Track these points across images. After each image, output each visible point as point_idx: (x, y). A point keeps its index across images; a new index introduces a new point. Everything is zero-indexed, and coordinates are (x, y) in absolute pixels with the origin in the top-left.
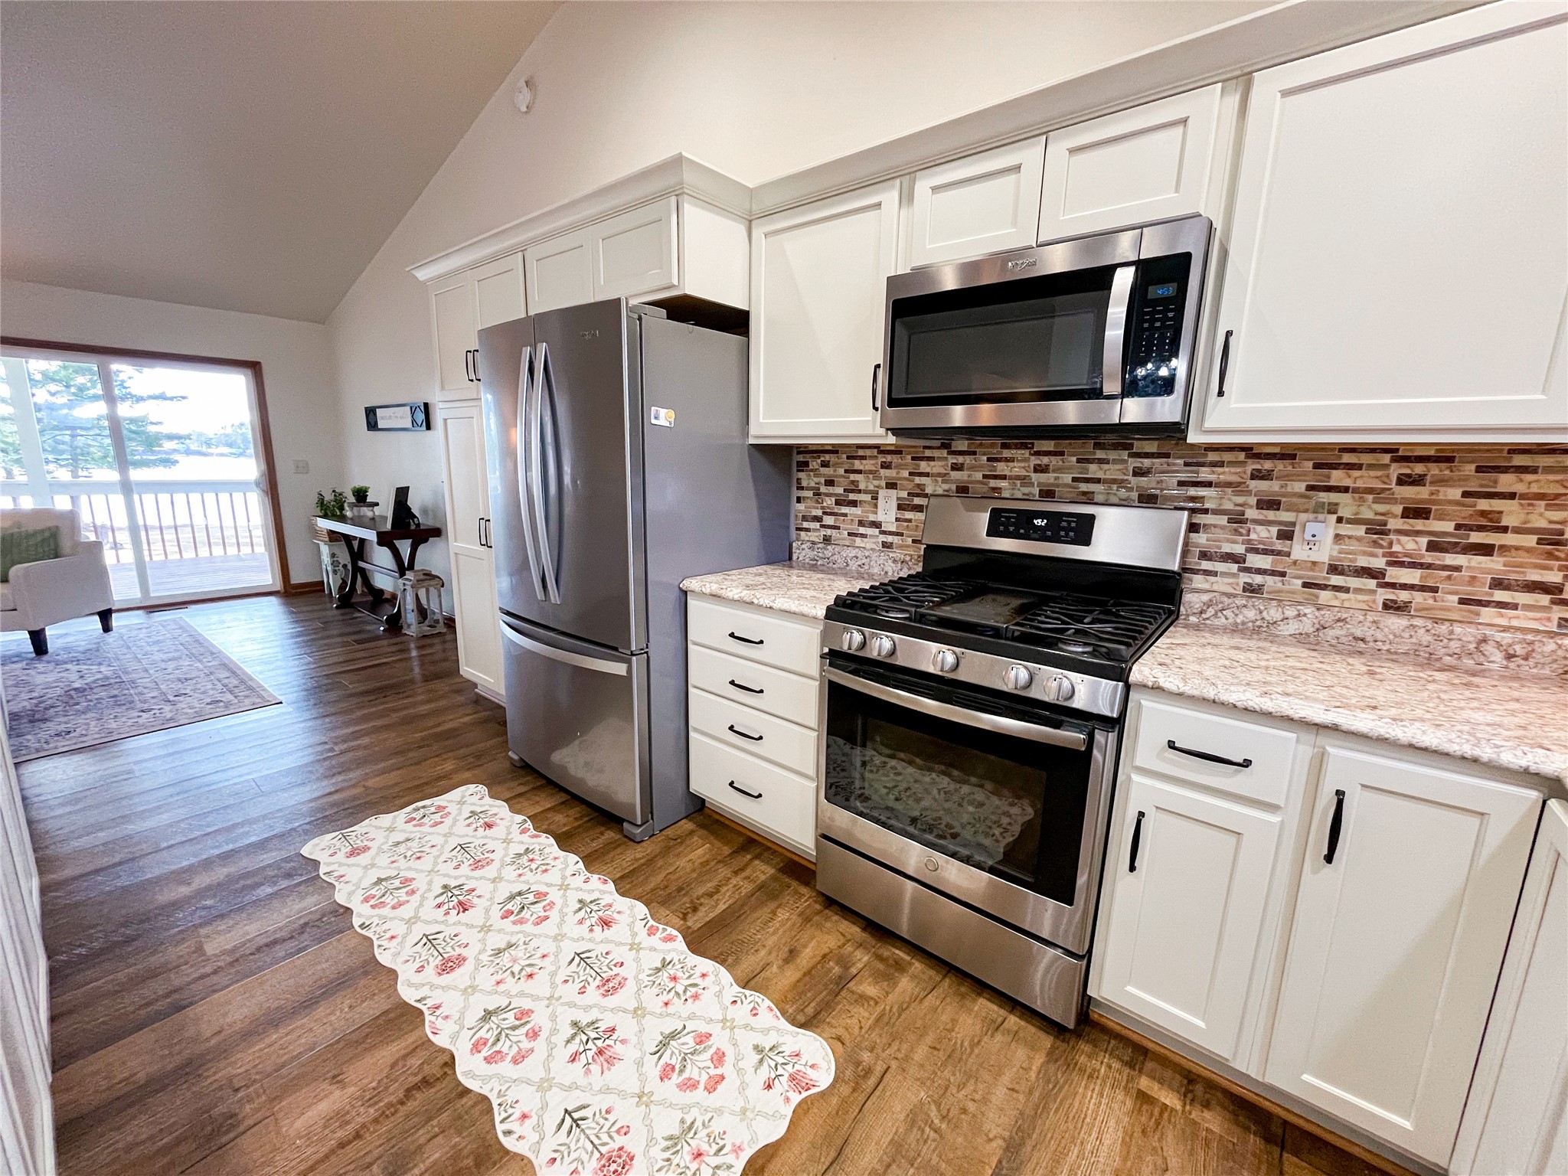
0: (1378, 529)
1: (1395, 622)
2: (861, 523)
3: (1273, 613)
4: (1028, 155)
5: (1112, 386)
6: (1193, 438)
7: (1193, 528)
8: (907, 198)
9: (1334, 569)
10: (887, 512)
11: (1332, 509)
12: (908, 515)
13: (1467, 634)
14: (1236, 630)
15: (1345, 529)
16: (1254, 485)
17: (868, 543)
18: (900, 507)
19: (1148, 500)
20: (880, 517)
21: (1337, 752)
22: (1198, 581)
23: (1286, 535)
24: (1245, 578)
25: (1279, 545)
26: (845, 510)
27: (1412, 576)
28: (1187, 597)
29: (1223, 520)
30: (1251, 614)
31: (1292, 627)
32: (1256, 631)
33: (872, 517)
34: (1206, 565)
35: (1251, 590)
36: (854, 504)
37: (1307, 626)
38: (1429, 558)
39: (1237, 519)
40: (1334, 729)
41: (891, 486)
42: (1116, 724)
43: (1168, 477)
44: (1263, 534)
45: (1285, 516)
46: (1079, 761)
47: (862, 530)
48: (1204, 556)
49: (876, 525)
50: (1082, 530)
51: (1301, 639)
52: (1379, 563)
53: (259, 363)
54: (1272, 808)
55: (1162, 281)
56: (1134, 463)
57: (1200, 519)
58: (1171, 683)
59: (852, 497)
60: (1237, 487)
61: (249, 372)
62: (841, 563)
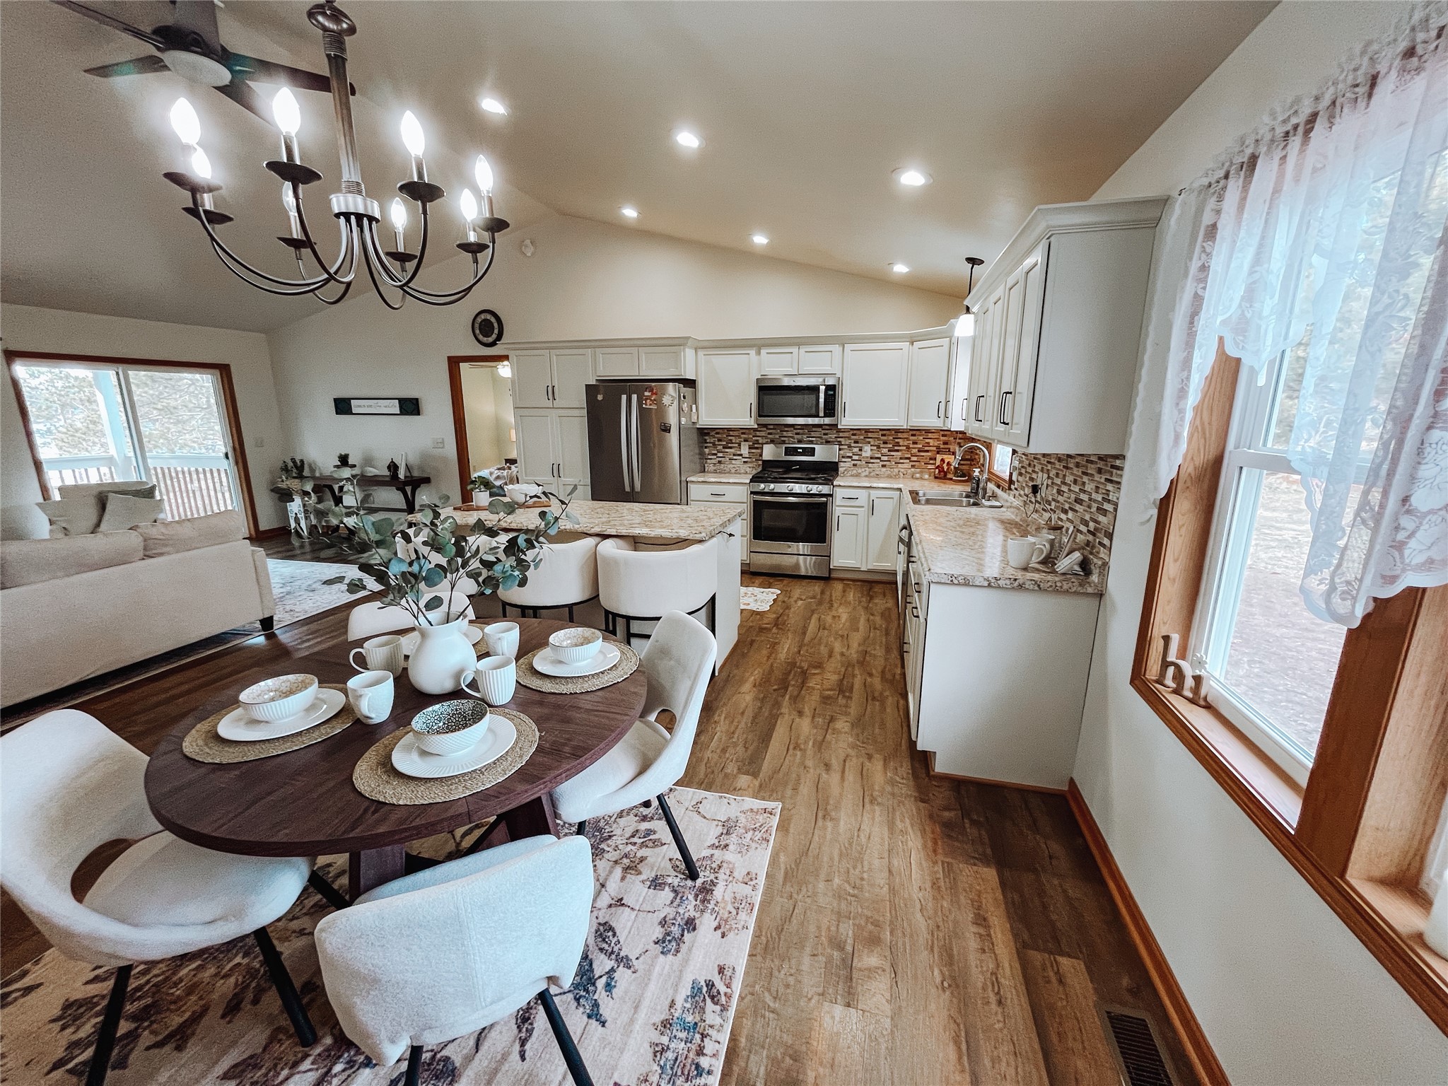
0: (878, 447)
1: (884, 469)
2: (734, 455)
3: (860, 471)
4: (794, 350)
5: (822, 414)
6: (839, 427)
7: (840, 450)
8: (759, 353)
9: (871, 458)
10: (745, 450)
11: (869, 443)
12: (753, 451)
13: (896, 470)
14: (852, 476)
15: (873, 448)
16: (853, 437)
17: (737, 462)
18: (750, 448)
19: (828, 442)
20: (742, 452)
21: (872, 492)
22: (842, 464)
23: (861, 450)
24: (853, 462)
25: (860, 453)
26: (727, 450)
27: (886, 458)
28: (840, 469)
29: (846, 447)
30: (855, 472)
31: (863, 474)
32: (857, 476)
33: (739, 453)
34: (843, 460)
35: (854, 465)
36: (731, 448)
37: (867, 473)
38: (889, 453)
39: (850, 446)
40: (870, 487)
41: (746, 440)
42: (831, 495)
43: (832, 436)
44: (856, 450)
45: (860, 445)
46: (825, 504)
47: (735, 457)
48: (843, 457)
49: (741, 455)
50: (812, 452)
51: (866, 476)
52: (880, 456)
53: (228, 365)
54: (863, 507)
55: (831, 390)
56: (823, 431)
57: (841, 447)
58: (842, 484)
59: (730, 445)
60: (849, 438)
61: (217, 372)
62: (728, 470)
